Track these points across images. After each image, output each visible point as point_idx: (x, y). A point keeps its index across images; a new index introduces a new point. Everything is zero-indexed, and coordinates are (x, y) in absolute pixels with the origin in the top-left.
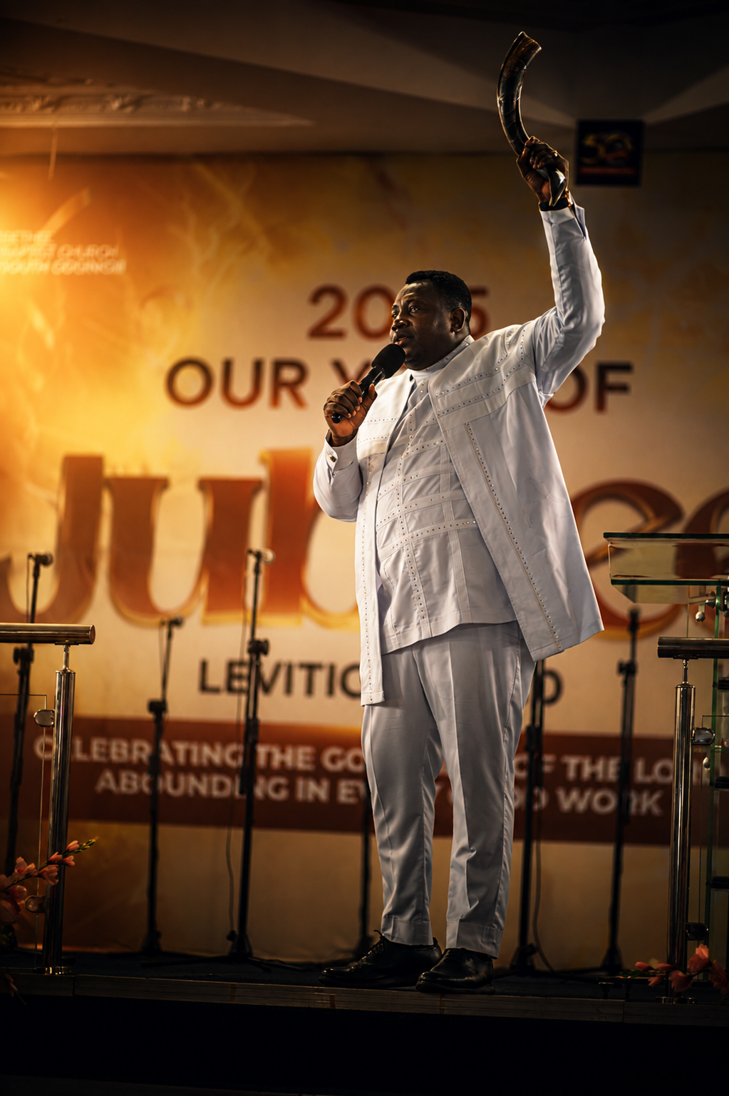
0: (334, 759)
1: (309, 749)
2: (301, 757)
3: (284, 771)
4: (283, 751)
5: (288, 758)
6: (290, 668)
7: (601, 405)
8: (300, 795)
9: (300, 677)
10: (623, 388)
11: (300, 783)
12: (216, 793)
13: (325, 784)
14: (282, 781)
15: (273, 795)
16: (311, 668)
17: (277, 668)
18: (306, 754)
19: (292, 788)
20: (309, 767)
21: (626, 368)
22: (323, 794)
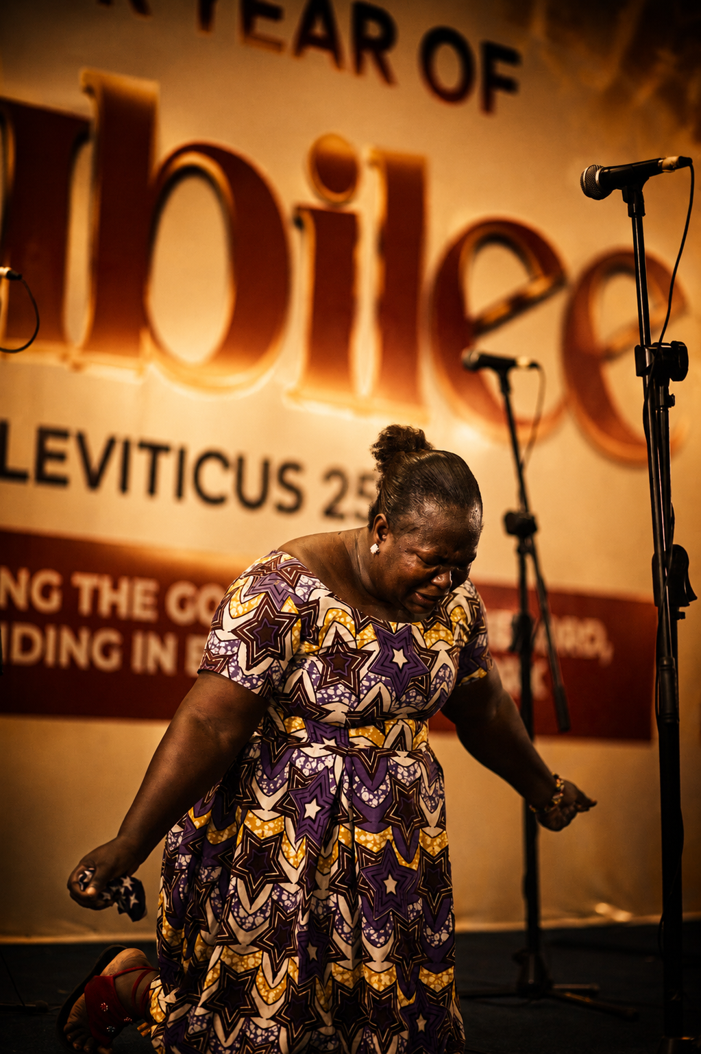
0: (183, 603)
1: (151, 586)
2: (139, 599)
3: (114, 620)
4: (115, 587)
5: (122, 599)
6: (127, 446)
7: (488, 106)
8: (137, 664)
9: (140, 461)
10: (509, 86)
11: (139, 641)
12: (17, 655)
13: (171, 642)
14: (113, 637)
15: (101, 662)
16: (155, 450)
17: (111, 443)
18: (146, 593)
19: (127, 650)
20: (148, 615)
21: (512, 57)
22: (168, 662)
